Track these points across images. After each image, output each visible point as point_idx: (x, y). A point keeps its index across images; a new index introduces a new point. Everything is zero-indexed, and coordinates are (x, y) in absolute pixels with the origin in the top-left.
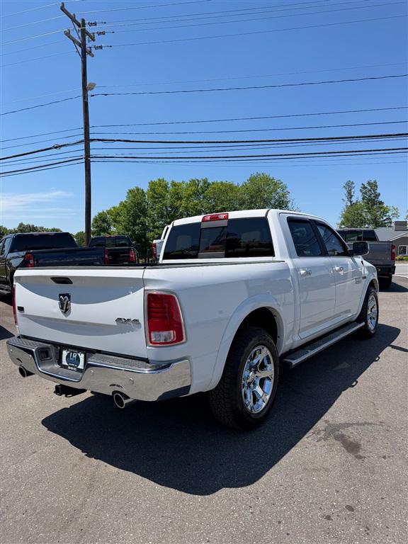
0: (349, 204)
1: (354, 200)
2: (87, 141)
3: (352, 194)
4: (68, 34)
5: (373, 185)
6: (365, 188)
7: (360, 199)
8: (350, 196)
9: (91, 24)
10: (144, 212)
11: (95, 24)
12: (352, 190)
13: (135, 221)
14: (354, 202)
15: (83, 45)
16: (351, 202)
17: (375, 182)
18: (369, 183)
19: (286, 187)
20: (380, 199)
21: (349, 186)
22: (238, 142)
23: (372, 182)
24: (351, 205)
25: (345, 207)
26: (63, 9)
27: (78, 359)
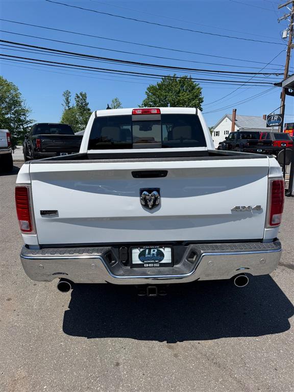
0: (67, 108)
1: (71, 105)
3: (69, 100)
5: (84, 96)
6: (78, 97)
7: (75, 105)
8: (68, 102)
12: (69, 98)
14: (71, 107)
16: (69, 107)
17: (85, 93)
18: (81, 94)
19: (18, 90)
20: (89, 107)
21: (67, 95)
22: (5, 42)
23: (84, 93)
24: (70, 109)
25: (64, 110)
27: (161, 255)
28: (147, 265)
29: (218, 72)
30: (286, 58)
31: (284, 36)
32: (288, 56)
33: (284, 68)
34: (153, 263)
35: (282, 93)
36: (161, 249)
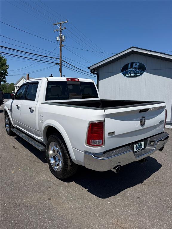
27: (141, 145)
28: (139, 150)
29: (28, 53)
30: (60, 51)
31: (58, 40)
32: (61, 50)
33: (60, 56)
34: (139, 149)
35: (60, 69)
36: (141, 143)
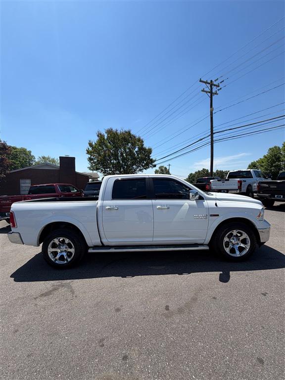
2: (212, 134)
4: (203, 91)
9: (215, 81)
10: (278, 159)
11: (217, 79)
13: (272, 164)
15: (211, 92)
26: (201, 81)
